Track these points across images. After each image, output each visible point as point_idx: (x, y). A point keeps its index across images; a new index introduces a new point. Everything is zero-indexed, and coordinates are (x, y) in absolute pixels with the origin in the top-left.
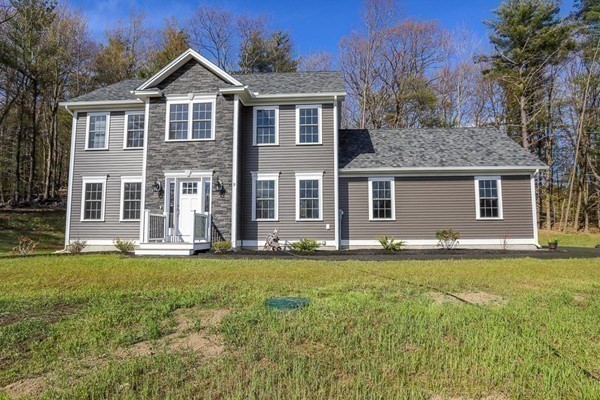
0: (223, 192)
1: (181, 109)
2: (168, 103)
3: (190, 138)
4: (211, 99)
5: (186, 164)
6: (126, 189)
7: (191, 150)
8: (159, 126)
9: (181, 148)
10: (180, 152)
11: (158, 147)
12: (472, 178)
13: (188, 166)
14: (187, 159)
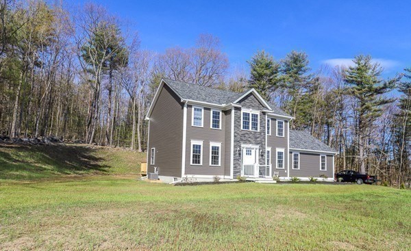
0: (262, 156)
1: (246, 115)
2: (242, 112)
3: (250, 129)
4: (258, 113)
5: (249, 141)
6: (213, 149)
7: (251, 135)
8: (239, 122)
9: (247, 134)
10: (246, 135)
11: (238, 132)
12: (319, 155)
13: (250, 142)
14: (250, 139)
